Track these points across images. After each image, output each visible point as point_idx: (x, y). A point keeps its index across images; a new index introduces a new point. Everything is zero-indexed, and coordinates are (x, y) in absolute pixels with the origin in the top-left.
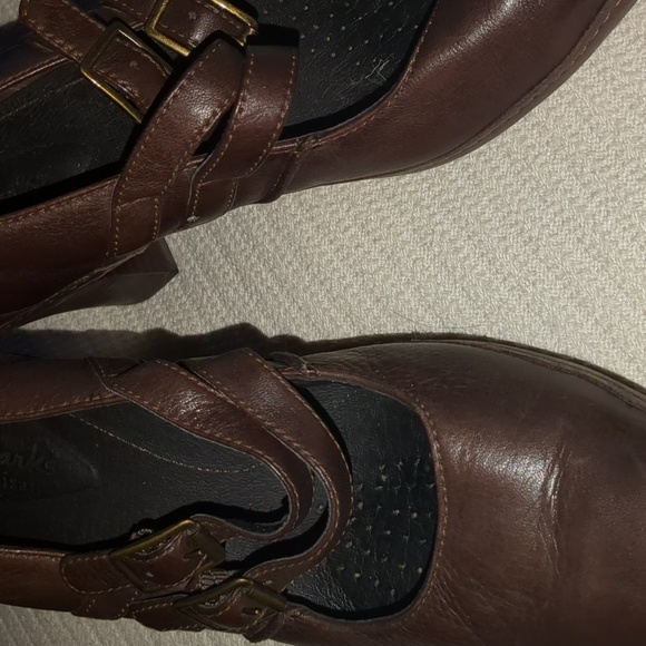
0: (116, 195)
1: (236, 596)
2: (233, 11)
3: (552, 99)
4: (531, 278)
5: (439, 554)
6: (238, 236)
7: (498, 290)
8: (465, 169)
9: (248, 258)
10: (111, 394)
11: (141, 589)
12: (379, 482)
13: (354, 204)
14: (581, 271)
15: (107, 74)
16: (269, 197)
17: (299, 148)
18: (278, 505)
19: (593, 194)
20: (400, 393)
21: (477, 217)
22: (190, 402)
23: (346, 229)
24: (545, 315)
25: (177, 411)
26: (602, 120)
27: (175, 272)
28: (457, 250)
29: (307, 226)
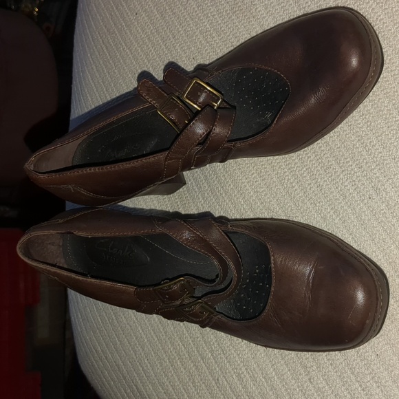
0: (166, 158)
1: (198, 306)
2: (215, 92)
3: (332, 133)
4: (319, 200)
5: (271, 297)
6: (211, 172)
7: (306, 203)
8: (298, 156)
9: (214, 181)
10: (159, 229)
11: (163, 302)
12: (256, 273)
13: (256, 165)
14: (336, 199)
15: (166, 113)
16: (223, 161)
17: (234, 146)
18: (214, 277)
19: (343, 171)
20: (262, 238)
21: (301, 175)
22: (187, 235)
23: (252, 174)
24: (322, 215)
25: (182, 238)
26: (349, 143)
27: (185, 184)
28: (293, 187)
29: (237, 171)
